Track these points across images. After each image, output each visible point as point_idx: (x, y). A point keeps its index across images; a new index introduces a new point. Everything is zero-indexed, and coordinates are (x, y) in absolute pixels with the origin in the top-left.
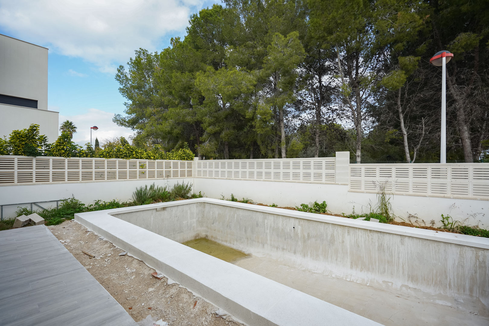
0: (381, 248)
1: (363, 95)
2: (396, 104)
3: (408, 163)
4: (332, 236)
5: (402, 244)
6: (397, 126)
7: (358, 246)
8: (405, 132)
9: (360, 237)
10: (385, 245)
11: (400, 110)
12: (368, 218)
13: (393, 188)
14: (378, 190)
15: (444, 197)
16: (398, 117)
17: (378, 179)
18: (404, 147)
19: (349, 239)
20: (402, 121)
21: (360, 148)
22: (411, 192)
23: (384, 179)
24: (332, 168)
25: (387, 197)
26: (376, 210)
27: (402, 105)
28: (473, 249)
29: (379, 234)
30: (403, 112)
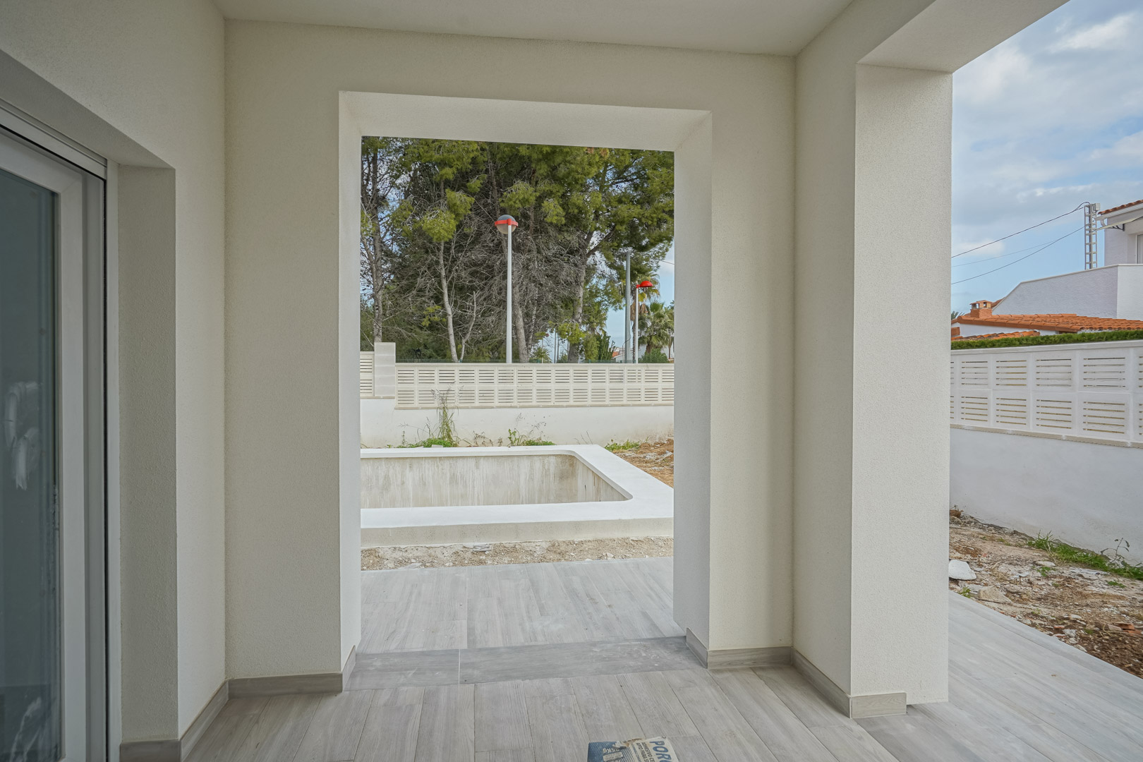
0: (454, 480)
1: (385, 235)
2: (437, 263)
3: (454, 362)
4: (387, 477)
5: (477, 468)
6: (438, 299)
7: (425, 484)
8: (449, 309)
9: (427, 471)
10: (459, 474)
11: (443, 274)
12: (428, 444)
13: (457, 398)
14: (437, 403)
15: (511, 407)
16: (440, 284)
17: (438, 387)
18: (448, 336)
19: (411, 476)
20: (446, 291)
21: (381, 334)
22: (477, 404)
23: (445, 387)
24: (368, 370)
25: (449, 412)
26: (437, 435)
27: (445, 265)
28: (541, 457)
29: (451, 461)
30: (447, 277)
